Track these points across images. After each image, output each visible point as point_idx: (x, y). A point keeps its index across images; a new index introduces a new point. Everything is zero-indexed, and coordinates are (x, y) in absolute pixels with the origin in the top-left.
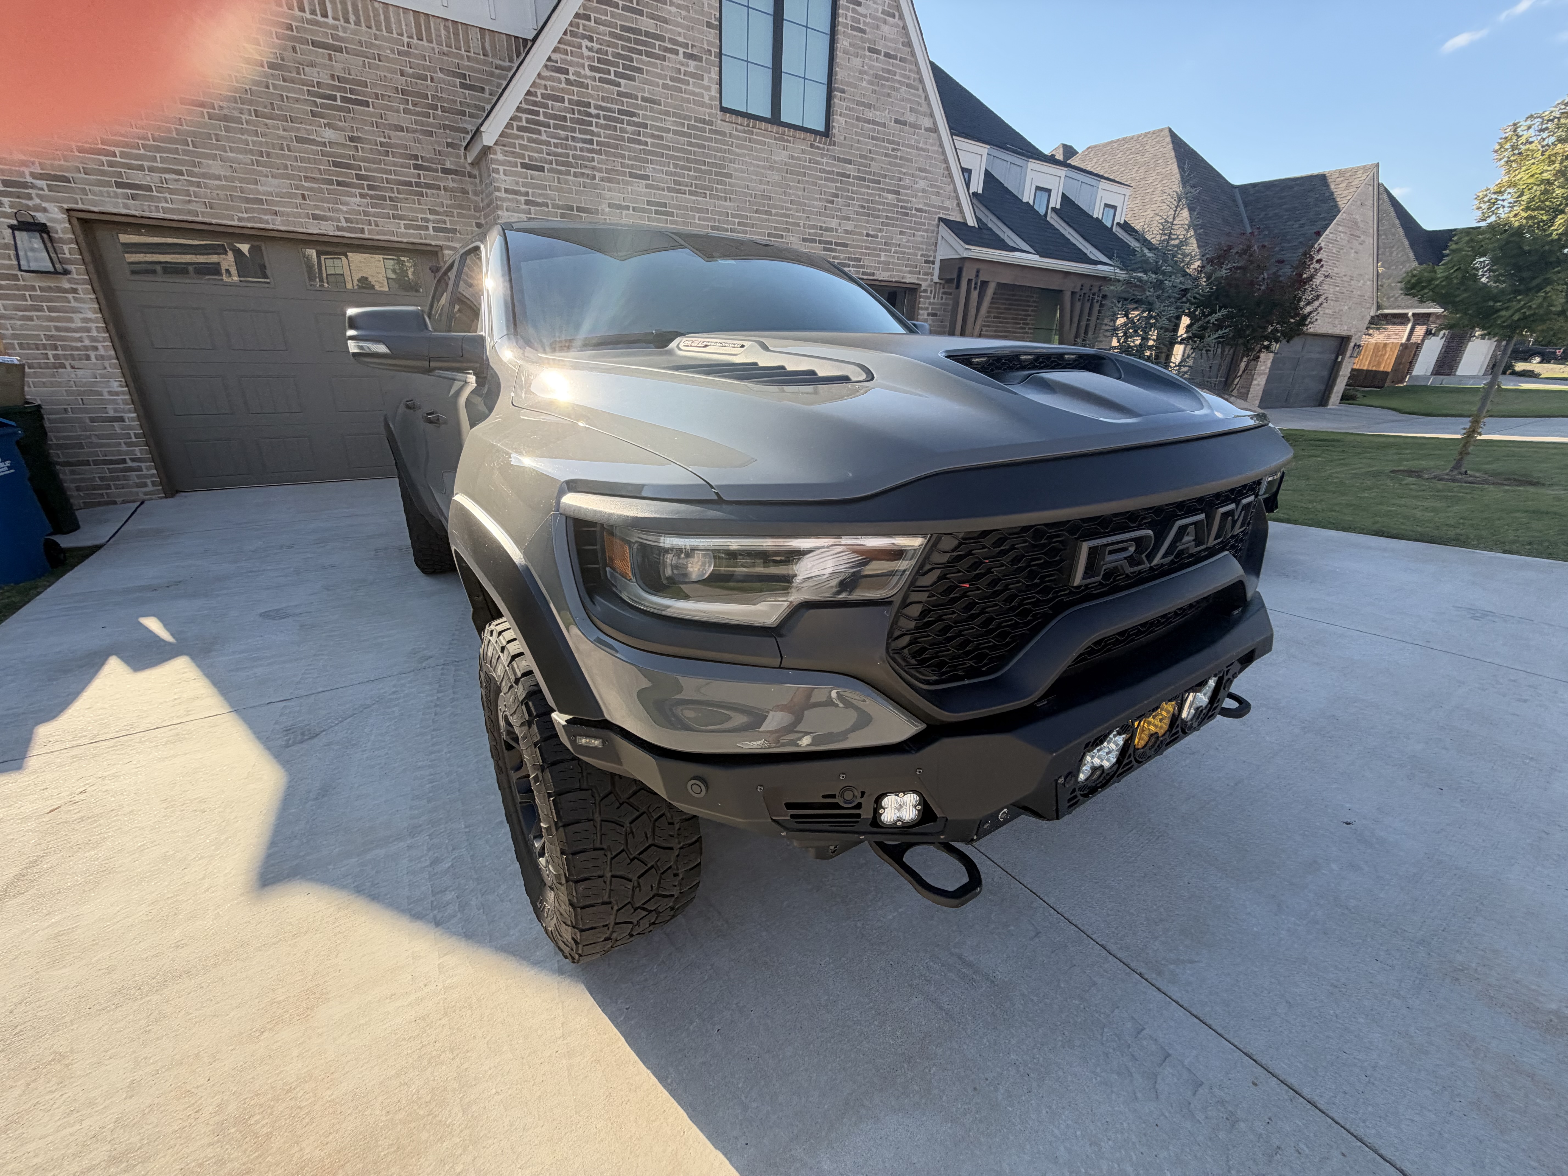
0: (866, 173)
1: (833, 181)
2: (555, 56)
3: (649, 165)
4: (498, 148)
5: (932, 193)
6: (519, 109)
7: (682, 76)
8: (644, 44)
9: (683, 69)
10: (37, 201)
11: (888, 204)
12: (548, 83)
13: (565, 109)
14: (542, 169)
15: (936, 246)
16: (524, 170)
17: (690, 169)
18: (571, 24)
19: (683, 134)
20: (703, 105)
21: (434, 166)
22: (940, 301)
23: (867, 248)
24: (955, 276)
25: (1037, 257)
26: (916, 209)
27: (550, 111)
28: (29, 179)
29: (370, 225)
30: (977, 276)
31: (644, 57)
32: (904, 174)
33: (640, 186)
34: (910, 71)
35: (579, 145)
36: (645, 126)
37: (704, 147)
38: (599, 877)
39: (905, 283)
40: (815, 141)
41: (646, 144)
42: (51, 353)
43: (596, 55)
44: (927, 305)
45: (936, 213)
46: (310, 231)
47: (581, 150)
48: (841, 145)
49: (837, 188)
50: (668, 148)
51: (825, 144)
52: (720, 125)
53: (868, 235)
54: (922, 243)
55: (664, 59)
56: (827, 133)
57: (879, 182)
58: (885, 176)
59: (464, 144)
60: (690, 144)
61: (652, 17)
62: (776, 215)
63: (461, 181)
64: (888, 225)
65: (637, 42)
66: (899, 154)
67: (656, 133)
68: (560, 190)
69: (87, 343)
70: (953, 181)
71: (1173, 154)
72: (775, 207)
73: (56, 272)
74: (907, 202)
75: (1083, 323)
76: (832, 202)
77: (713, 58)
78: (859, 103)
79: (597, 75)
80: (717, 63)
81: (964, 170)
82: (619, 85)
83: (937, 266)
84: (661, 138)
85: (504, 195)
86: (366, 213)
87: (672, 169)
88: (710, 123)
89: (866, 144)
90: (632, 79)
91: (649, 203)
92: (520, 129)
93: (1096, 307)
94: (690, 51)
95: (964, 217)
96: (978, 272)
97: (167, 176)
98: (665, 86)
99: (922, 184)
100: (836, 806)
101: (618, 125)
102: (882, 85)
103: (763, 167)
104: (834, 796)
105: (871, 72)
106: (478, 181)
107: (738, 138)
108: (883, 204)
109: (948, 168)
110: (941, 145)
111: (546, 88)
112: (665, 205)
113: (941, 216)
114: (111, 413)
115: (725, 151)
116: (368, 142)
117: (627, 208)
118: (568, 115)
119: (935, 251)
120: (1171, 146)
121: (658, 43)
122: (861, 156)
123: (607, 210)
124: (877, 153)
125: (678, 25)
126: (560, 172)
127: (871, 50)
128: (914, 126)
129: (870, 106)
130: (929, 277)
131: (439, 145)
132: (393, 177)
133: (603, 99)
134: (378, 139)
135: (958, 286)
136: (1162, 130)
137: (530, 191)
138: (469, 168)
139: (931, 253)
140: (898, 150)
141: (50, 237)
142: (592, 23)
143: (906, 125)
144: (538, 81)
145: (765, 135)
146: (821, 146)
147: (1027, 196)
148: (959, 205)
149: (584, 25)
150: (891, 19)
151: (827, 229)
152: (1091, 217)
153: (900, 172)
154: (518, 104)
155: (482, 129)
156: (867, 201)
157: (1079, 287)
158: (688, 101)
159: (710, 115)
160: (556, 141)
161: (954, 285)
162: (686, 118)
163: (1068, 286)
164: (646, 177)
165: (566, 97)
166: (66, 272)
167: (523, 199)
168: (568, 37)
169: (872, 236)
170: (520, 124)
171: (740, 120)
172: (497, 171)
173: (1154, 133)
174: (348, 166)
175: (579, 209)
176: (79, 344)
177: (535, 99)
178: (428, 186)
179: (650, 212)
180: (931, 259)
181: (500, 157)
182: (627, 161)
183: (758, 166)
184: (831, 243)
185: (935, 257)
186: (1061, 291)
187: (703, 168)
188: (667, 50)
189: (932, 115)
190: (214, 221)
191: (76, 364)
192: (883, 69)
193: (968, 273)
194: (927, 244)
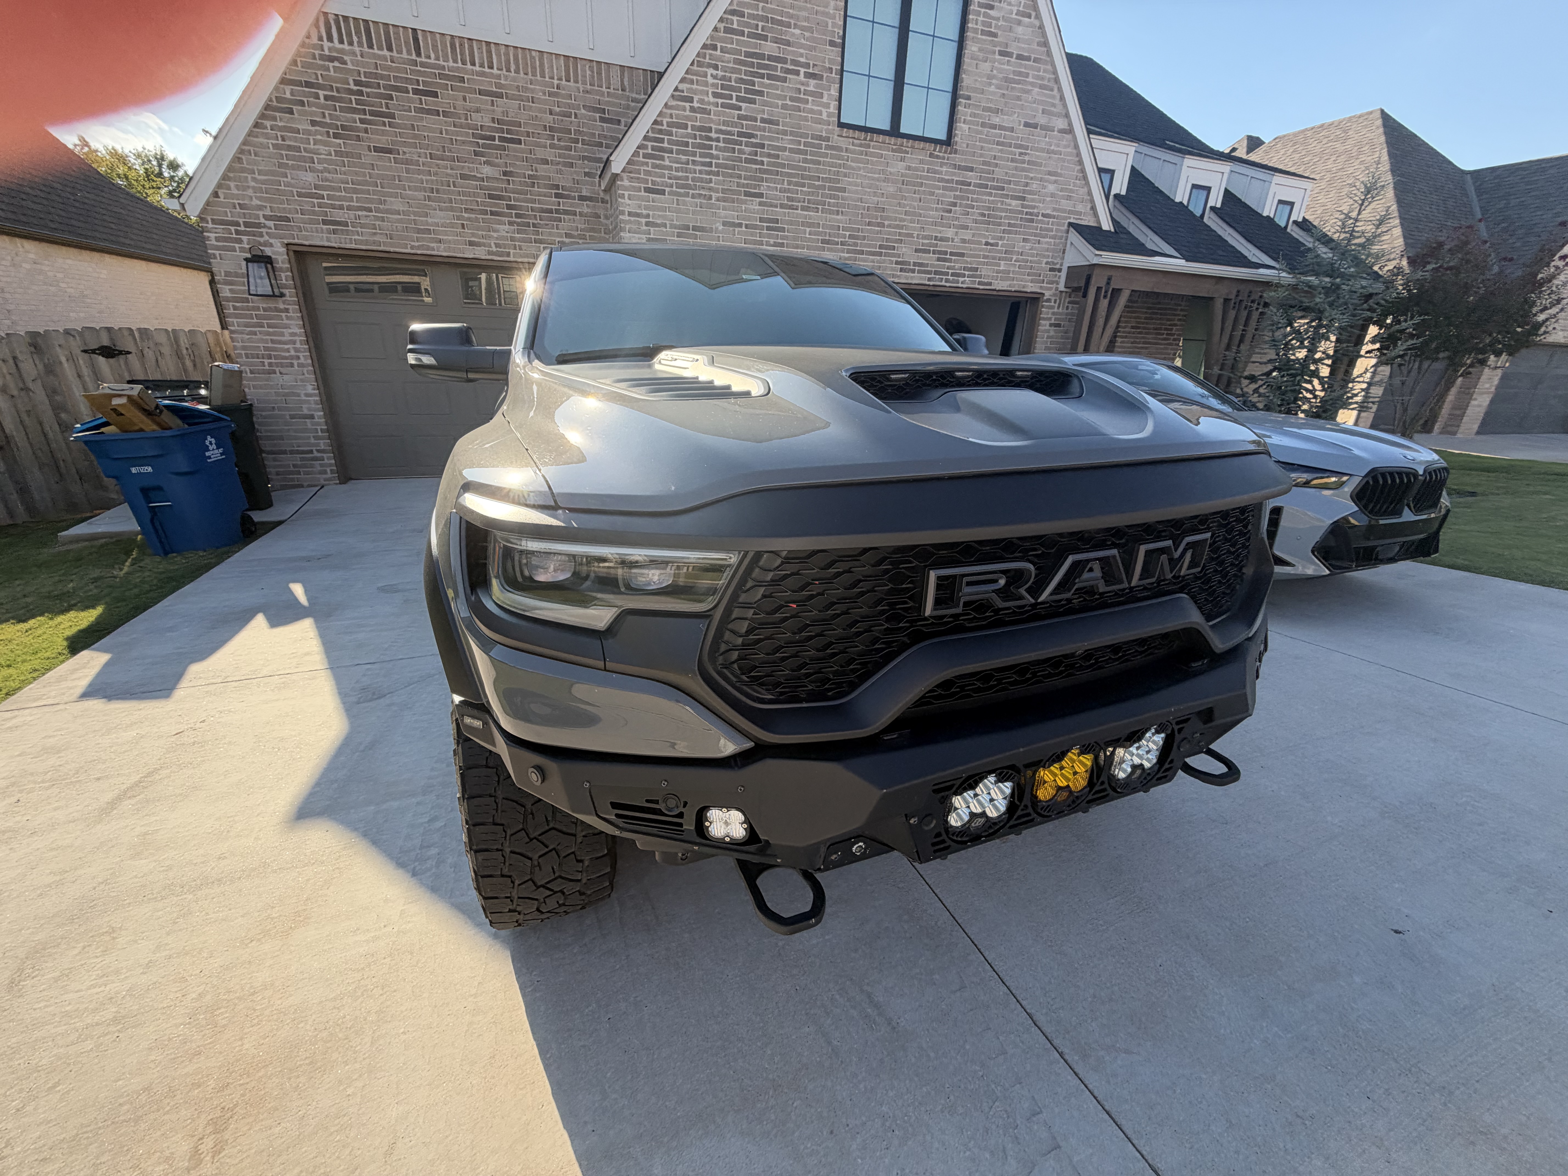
0: (989, 179)
1: (952, 189)
2: (682, 86)
3: (764, 184)
4: (625, 175)
5: (1063, 197)
6: (646, 138)
7: (802, 96)
8: (766, 67)
9: (802, 88)
10: (266, 238)
11: (1011, 211)
12: (673, 112)
13: (688, 136)
14: (663, 192)
15: (1064, 253)
16: (647, 194)
17: (803, 185)
18: (698, 55)
19: (799, 152)
20: (820, 122)
21: (573, 194)
22: (1065, 311)
23: (985, 257)
24: (1082, 284)
25: (1182, 262)
26: (1043, 215)
27: (674, 138)
28: (262, 220)
29: (515, 249)
30: (1108, 283)
31: (766, 81)
32: (1032, 179)
33: (754, 205)
34: (1045, 71)
35: (698, 168)
36: (762, 146)
37: (819, 163)
38: (498, 850)
39: (1026, 292)
40: (934, 150)
41: (762, 163)
42: (266, 361)
43: (720, 82)
44: (1050, 316)
45: (1066, 218)
46: (466, 256)
47: (701, 172)
48: (963, 153)
49: (955, 197)
50: (783, 166)
51: (945, 152)
52: (836, 140)
53: (987, 244)
54: (1047, 250)
55: (784, 80)
56: (948, 142)
57: (1003, 189)
58: (1010, 182)
59: (599, 173)
60: (805, 161)
61: (776, 41)
62: (889, 226)
63: (594, 206)
64: (1009, 232)
65: (760, 66)
66: (1027, 158)
67: (772, 152)
68: (678, 211)
69: (293, 353)
70: (1087, 184)
71: (1383, 139)
72: (887, 218)
73: (274, 296)
74: (1034, 207)
75: (1238, 334)
76: (950, 211)
77: (833, 75)
78: (985, 109)
79: (720, 101)
80: (838, 81)
81: (1101, 171)
82: (740, 109)
83: (1063, 274)
84: (777, 157)
85: (627, 218)
86: (513, 239)
87: (786, 186)
88: (827, 139)
89: (990, 150)
90: (753, 102)
91: (761, 220)
92: (645, 156)
93: (1255, 315)
94: (811, 71)
95: (1099, 222)
96: (1109, 279)
97: (360, 213)
98: (784, 107)
99: (1051, 188)
100: (659, 812)
101: (737, 147)
102: (1013, 88)
103: (878, 180)
104: (657, 802)
105: (1001, 76)
106: (609, 205)
107: (853, 152)
108: (1006, 211)
109: (1083, 171)
110: (1076, 147)
111: (671, 116)
112: (777, 221)
113: (1072, 221)
114: (306, 412)
115: (840, 166)
116: (518, 175)
117: (740, 225)
118: (690, 141)
119: (1063, 258)
120: (1381, 130)
121: (780, 65)
122: (985, 163)
123: (721, 227)
124: (1001, 158)
125: (802, 46)
126: (679, 195)
127: (1001, 53)
128: (1047, 128)
129: (997, 111)
130: (1054, 286)
131: (578, 175)
132: (537, 206)
133: (725, 123)
134: (527, 173)
135: (1085, 295)
136: (1371, 113)
137: (651, 213)
138: (602, 195)
139: (1058, 260)
140: (1026, 154)
141: (273, 267)
142: (718, 52)
143: (1036, 128)
144: (665, 110)
145: (883, 148)
146: (941, 154)
147: (1181, 196)
148: (1094, 208)
149: (710, 55)
150: (1026, 20)
151: (942, 239)
152: (1261, 215)
153: (1026, 177)
154: (644, 133)
155: (611, 158)
156: (989, 209)
157: (1235, 292)
158: (806, 119)
159: (827, 131)
160: (677, 165)
161: (1081, 294)
162: (803, 135)
163: (1220, 293)
164: (761, 195)
165: (690, 123)
166: (282, 295)
167: (644, 220)
168: (695, 68)
169: (992, 245)
170: (645, 151)
171: (857, 134)
172: (623, 196)
173: (1360, 116)
174: (500, 198)
175: (695, 228)
176: (287, 354)
177: (660, 127)
178: (566, 212)
179: (762, 228)
180: (1058, 266)
181: (626, 183)
182: (743, 181)
183: (873, 179)
184: (946, 253)
185: (1061, 265)
186: (1212, 299)
187: (817, 183)
188: (788, 71)
189: (1067, 115)
190: (392, 250)
191: (283, 370)
192: (1014, 71)
193: (1098, 281)
194: (1053, 251)
